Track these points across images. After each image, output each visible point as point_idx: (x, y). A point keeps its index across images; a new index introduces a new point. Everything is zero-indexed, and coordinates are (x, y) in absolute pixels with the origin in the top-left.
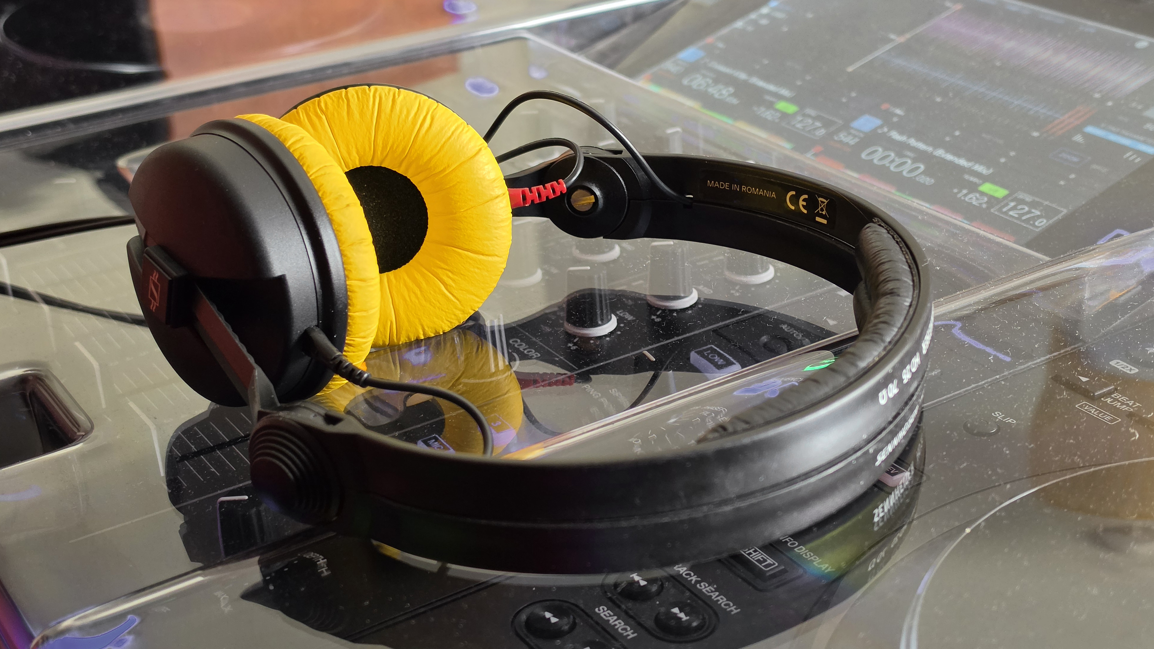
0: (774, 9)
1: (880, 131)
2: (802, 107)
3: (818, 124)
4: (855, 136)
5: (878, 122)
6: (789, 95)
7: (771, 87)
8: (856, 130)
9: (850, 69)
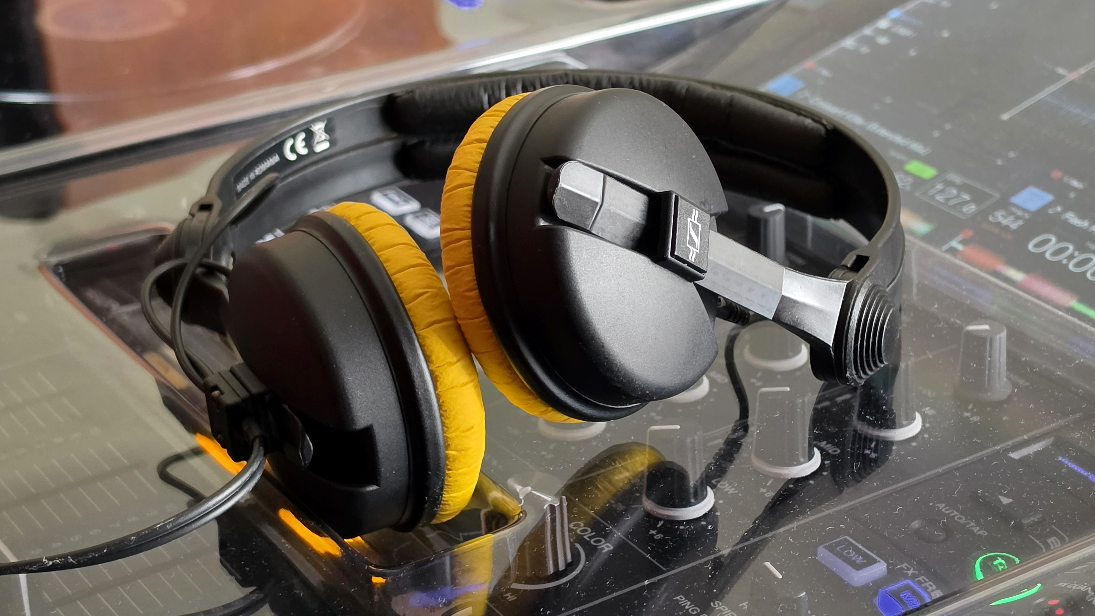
0: (896, 22)
1: (1051, 211)
2: (942, 170)
3: (966, 197)
4: (1017, 218)
5: (1049, 198)
6: (923, 151)
7: (898, 139)
8: (1018, 207)
9: (1005, 117)
